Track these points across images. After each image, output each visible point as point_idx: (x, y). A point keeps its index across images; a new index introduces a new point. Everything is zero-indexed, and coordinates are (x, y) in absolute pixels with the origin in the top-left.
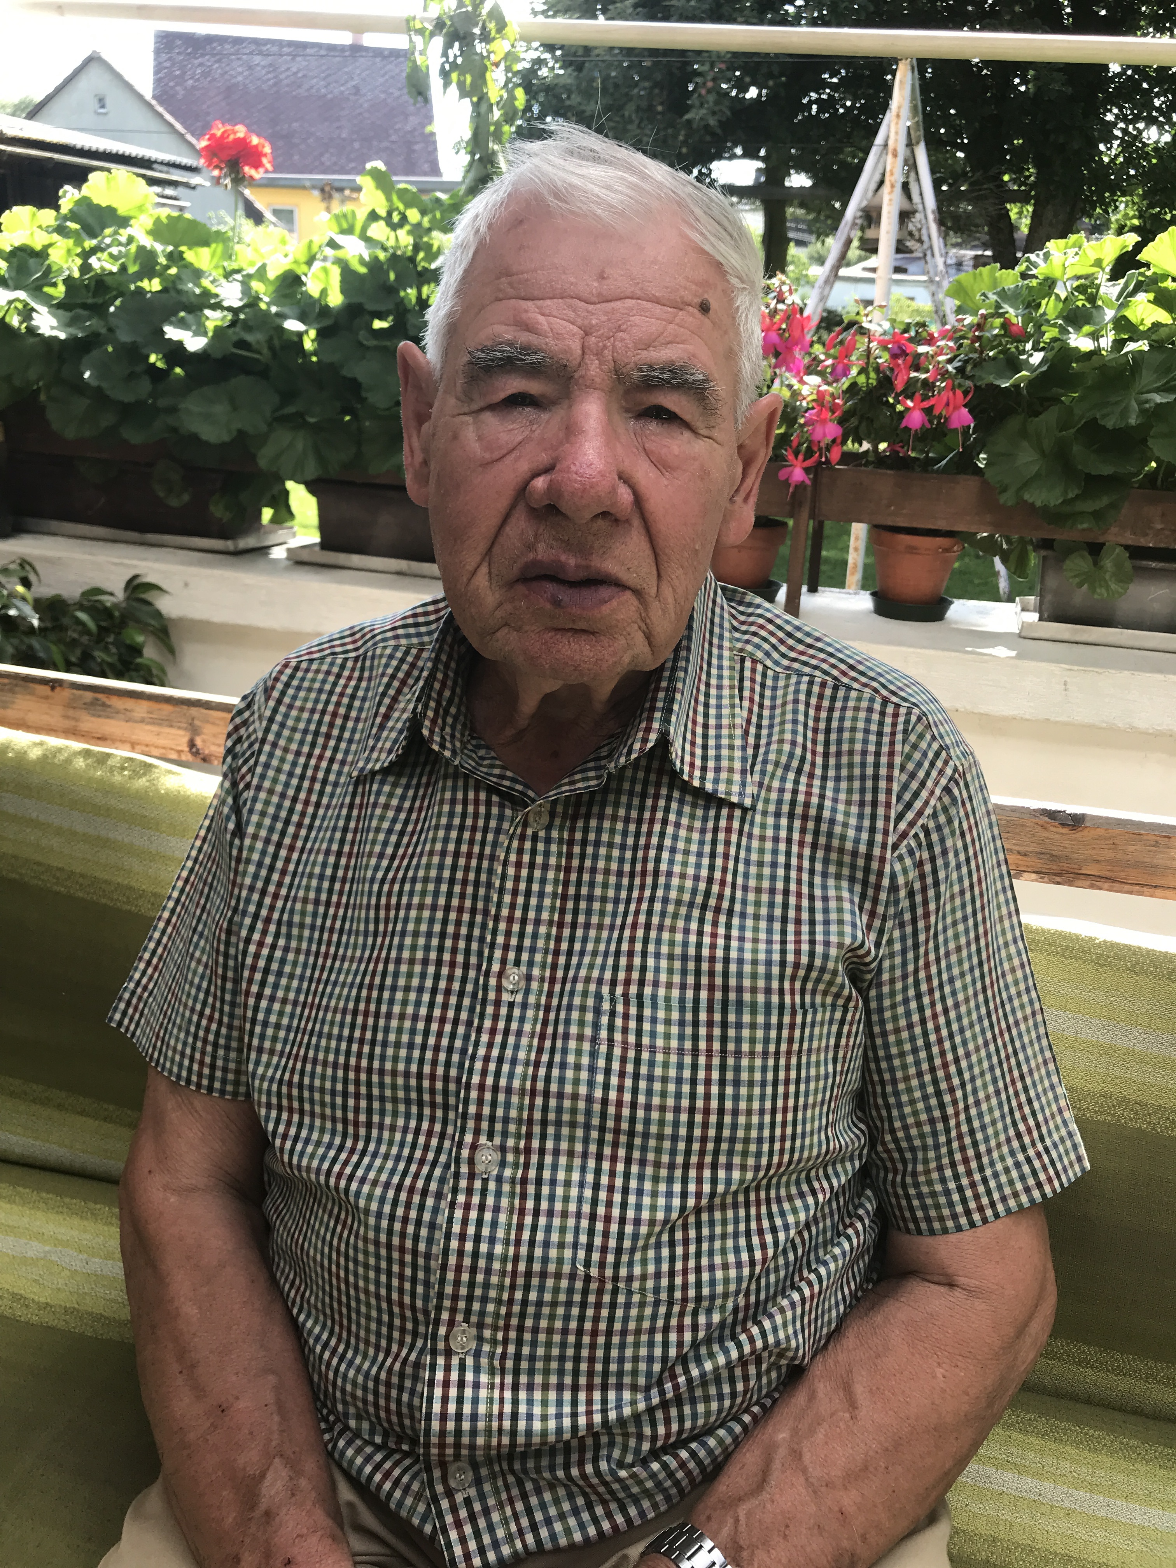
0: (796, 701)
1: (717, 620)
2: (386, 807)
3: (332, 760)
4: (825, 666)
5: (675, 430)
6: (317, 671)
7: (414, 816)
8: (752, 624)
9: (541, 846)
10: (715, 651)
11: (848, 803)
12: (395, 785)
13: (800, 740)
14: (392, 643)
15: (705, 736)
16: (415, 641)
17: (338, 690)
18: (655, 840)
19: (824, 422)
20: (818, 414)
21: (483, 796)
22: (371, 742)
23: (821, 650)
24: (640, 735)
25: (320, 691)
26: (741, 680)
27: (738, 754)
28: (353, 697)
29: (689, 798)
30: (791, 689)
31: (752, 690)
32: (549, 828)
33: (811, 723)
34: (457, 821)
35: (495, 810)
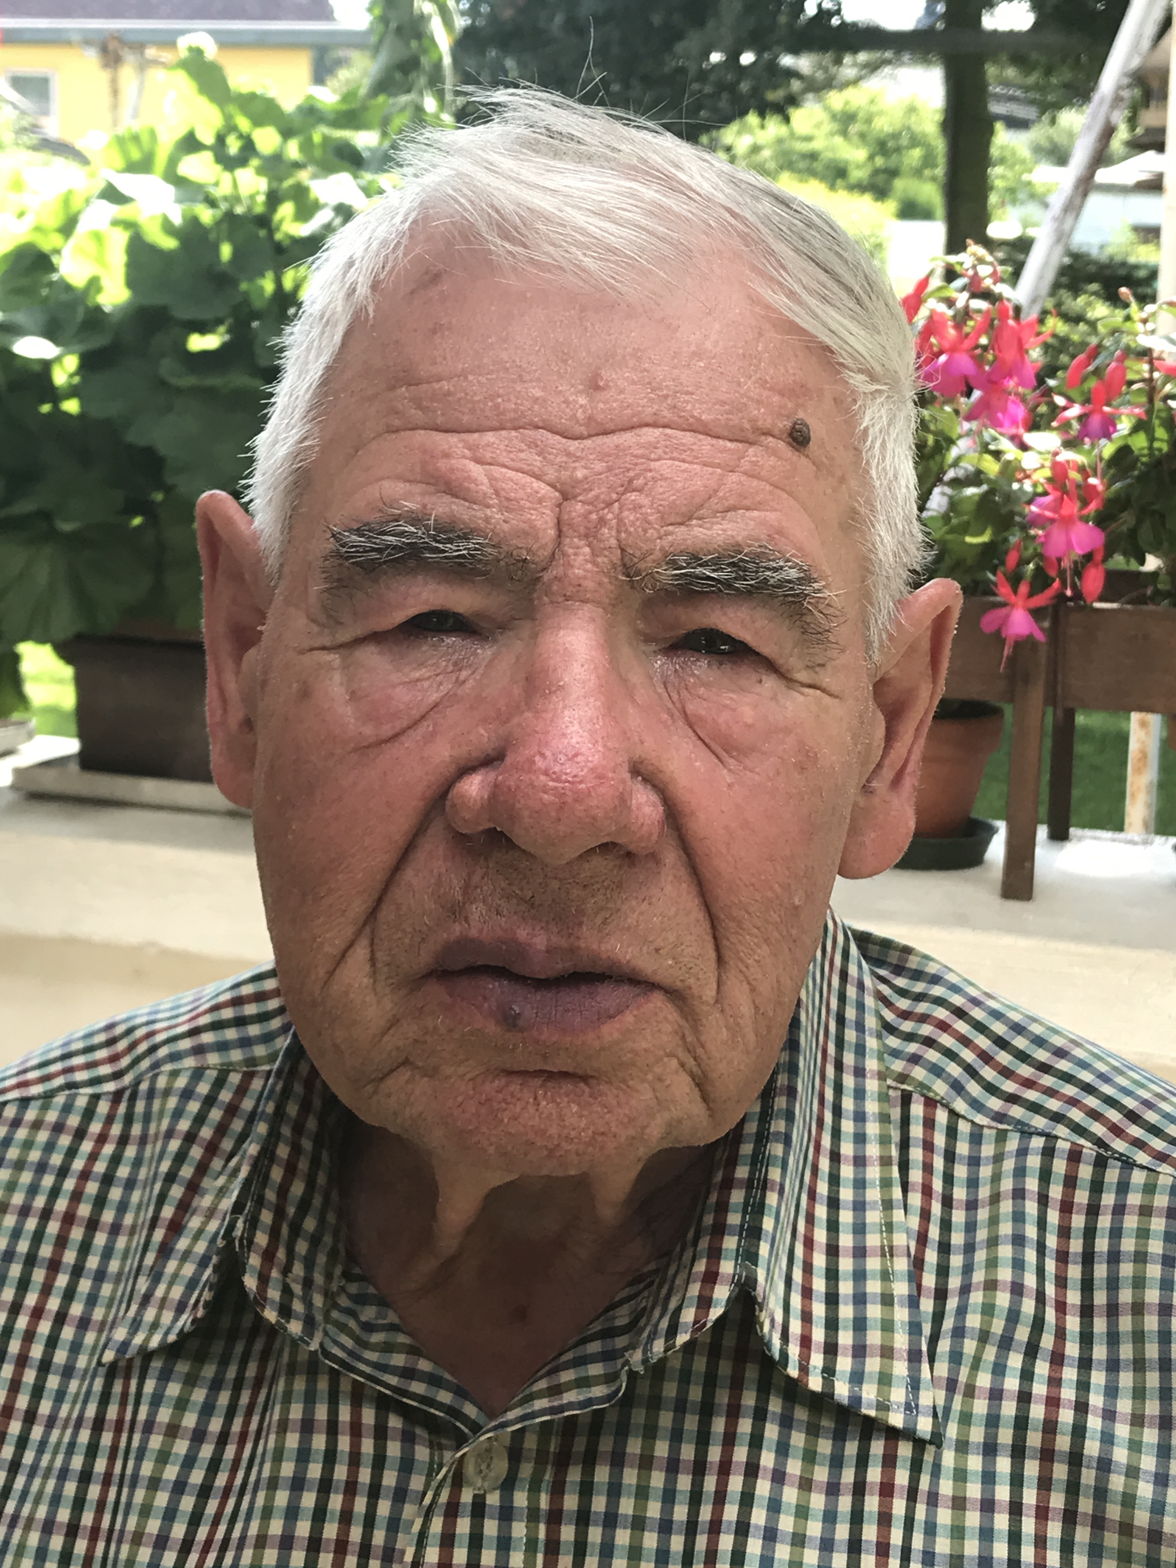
0: (1019, 1194)
1: (851, 1013)
2: (173, 1431)
3: (61, 1318)
4: (1076, 1115)
5: (747, 676)
6: (37, 1125)
7: (230, 1452)
8: (924, 1018)
9: (491, 1528)
10: (849, 1081)
11: (1138, 1420)
12: (190, 1381)
13: (1030, 1280)
14: (190, 1062)
15: (832, 1275)
16: (236, 1055)
17: (78, 1164)
18: (731, 1512)
19: (1067, 522)
20: (1058, 505)
21: (368, 1416)
22: (143, 1285)
23: (1068, 1078)
24: (694, 1289)
25: (41, 1168)
26: (905, 1145)
27: (901, 1314)
28: (108, 1180)
29: (801, 1414)
30: (1009, 1165)
31: (928, 1168)
32: (508, 1486)
33: (1052, 1241)
34: (315, 1471)
35: (394, 1449)
